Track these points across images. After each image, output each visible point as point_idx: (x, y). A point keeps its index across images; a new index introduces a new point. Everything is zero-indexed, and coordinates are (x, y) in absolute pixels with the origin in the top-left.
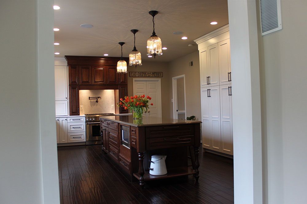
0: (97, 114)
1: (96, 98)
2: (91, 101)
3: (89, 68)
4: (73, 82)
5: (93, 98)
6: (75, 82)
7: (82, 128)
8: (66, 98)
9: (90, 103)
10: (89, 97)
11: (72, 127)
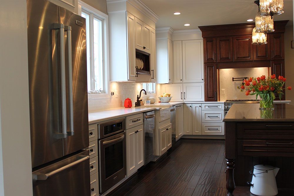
0: (249, 100)
1: (242, 79)
2: (235, 83)
3: (229, 40)
4: (209, 59)
5: (239, 79)
6: (212, 59)
7: (219, 118)
8: (203, 80)
9: (234, 85)
10: (233, 79)
11: (207, 115)
